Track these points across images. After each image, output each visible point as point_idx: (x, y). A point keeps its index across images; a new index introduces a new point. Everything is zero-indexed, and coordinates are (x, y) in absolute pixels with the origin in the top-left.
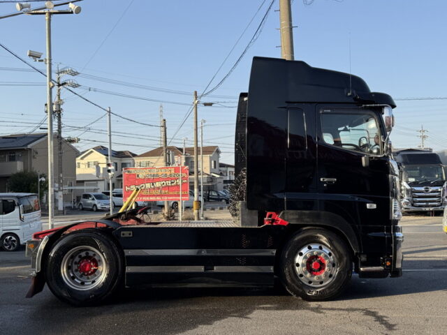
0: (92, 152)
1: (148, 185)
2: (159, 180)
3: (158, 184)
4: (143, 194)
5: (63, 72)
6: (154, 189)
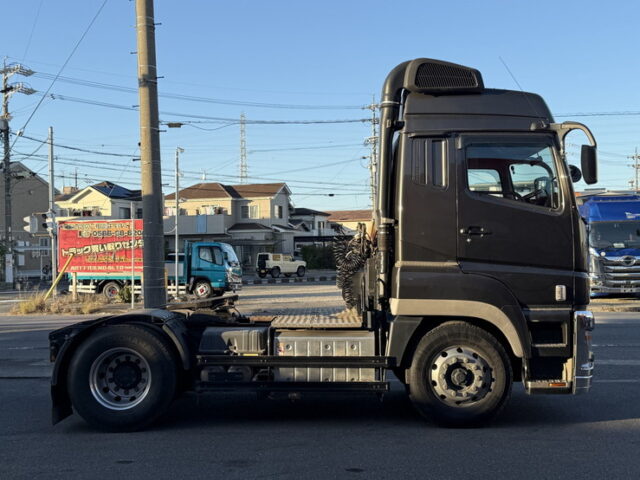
0: (89, 192)
1: (95, 248)
2: (112, 240)
3: (110, 247)
4: (88, 261)
5: (9, 70)
6: (104, 253)
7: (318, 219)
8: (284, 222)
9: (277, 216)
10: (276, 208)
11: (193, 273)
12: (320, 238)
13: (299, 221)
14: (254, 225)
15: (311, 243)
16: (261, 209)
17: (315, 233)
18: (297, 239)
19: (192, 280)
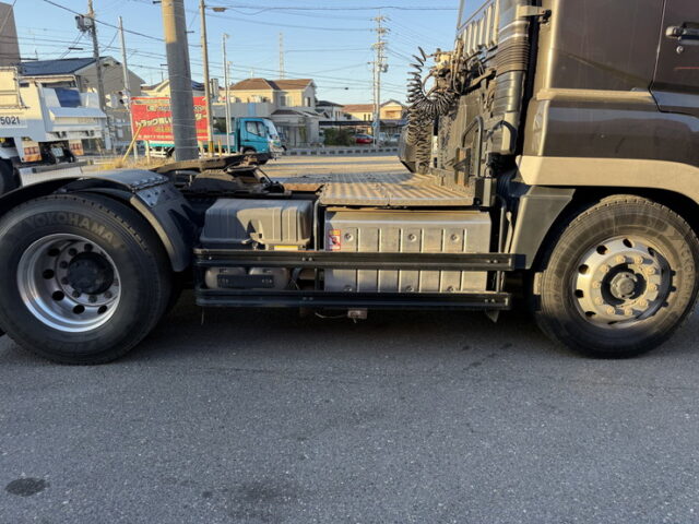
4: (157, 131)
6: (169, 125)
7: (335, 109)
8: (312, 110)
9: (306, 104)
10: (306, 100)
11: (242, 143)
12: (336, 123)
13: (322, 110)
14: (289, 112)
15: (329, 127)
16: (294, 99)
17: (333, 119)
18: (321, 123)
19: (242, 149)
